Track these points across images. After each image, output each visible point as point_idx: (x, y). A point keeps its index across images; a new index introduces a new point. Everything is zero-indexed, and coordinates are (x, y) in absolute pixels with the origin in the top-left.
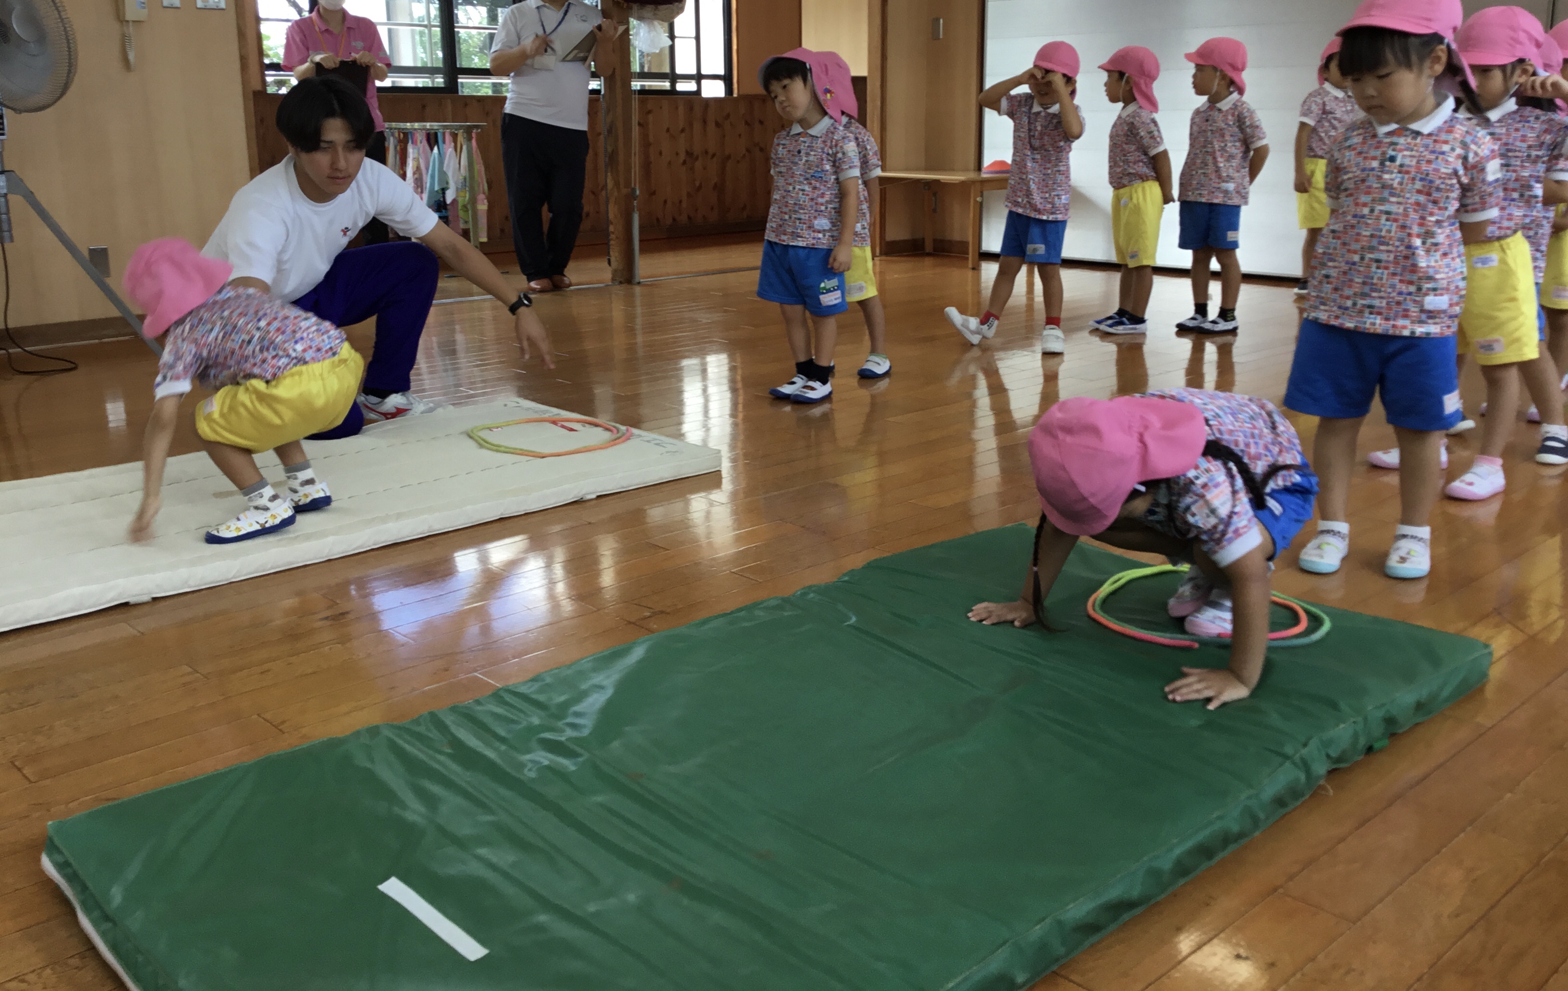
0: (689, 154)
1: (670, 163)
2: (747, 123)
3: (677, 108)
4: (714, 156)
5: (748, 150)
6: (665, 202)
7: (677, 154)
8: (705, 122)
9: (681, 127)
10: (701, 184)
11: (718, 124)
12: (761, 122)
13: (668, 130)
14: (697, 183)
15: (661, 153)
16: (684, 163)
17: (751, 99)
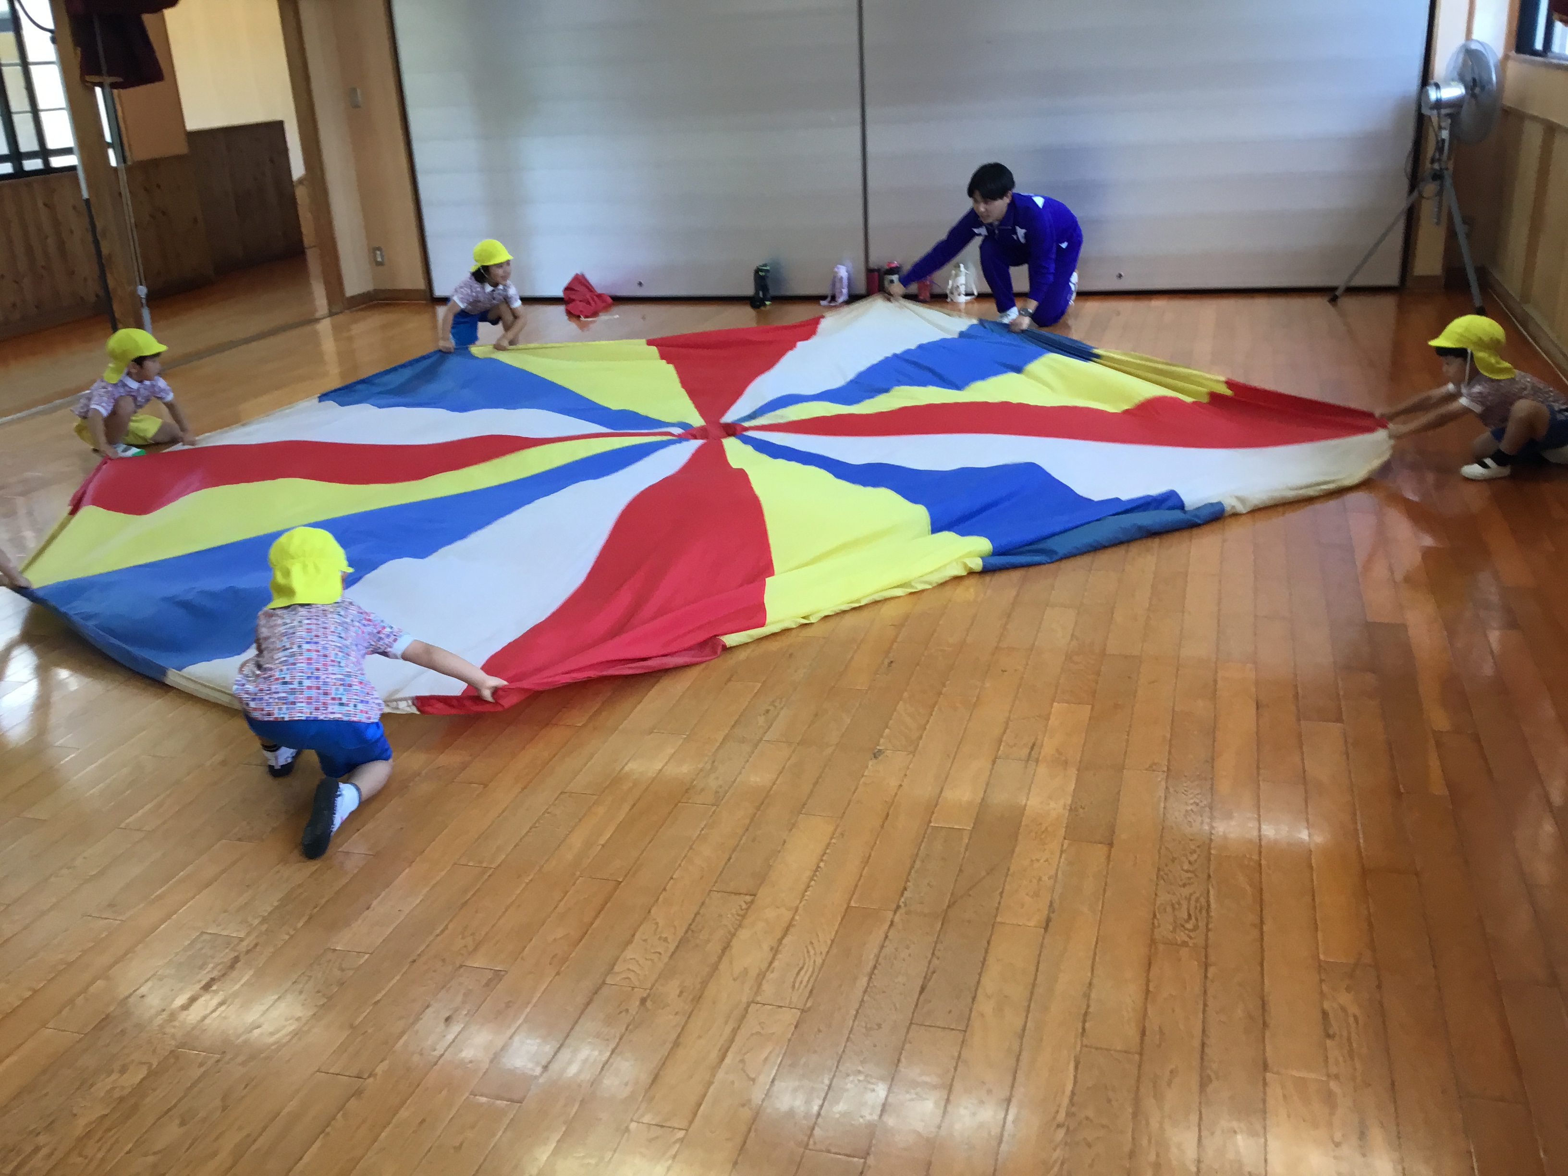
2: (146, 190)
12: (158, 186)
15: (72, 232)
17: (144, 164)
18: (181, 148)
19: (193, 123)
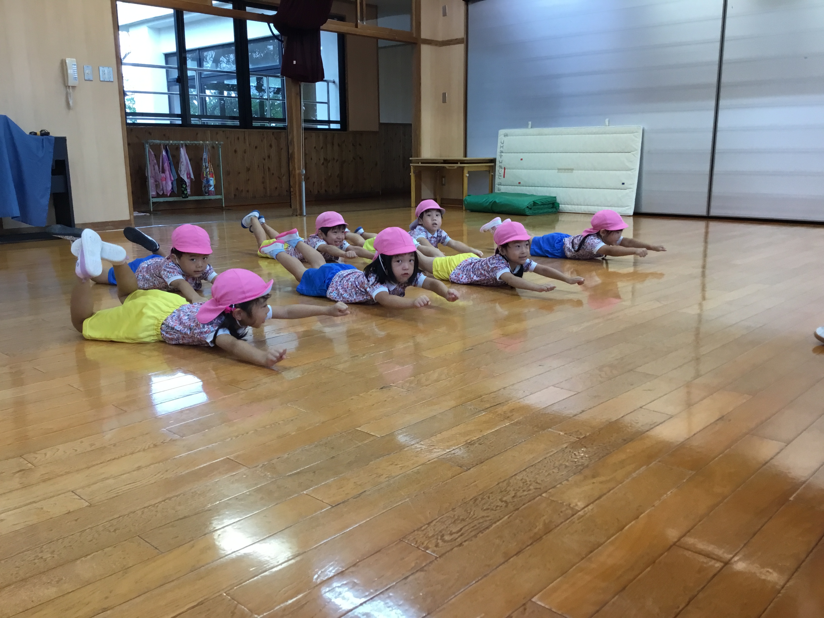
0: (325, 159)
1: (316, 163)
2: (353, 145)
3: (319, 137)
4: (337, 160)
5: (354, 158)
6: (314, 183)
7: (320, 159)
8: (333, 144)
9: (321, 147)
10: (331, 174)
11: (339, 145)
12: (360, 145)
13: (315, 148)
14: (330, 174)
16: (323, 164)
17: (355, 133)
18: (375, 129)
19: (384, 119)
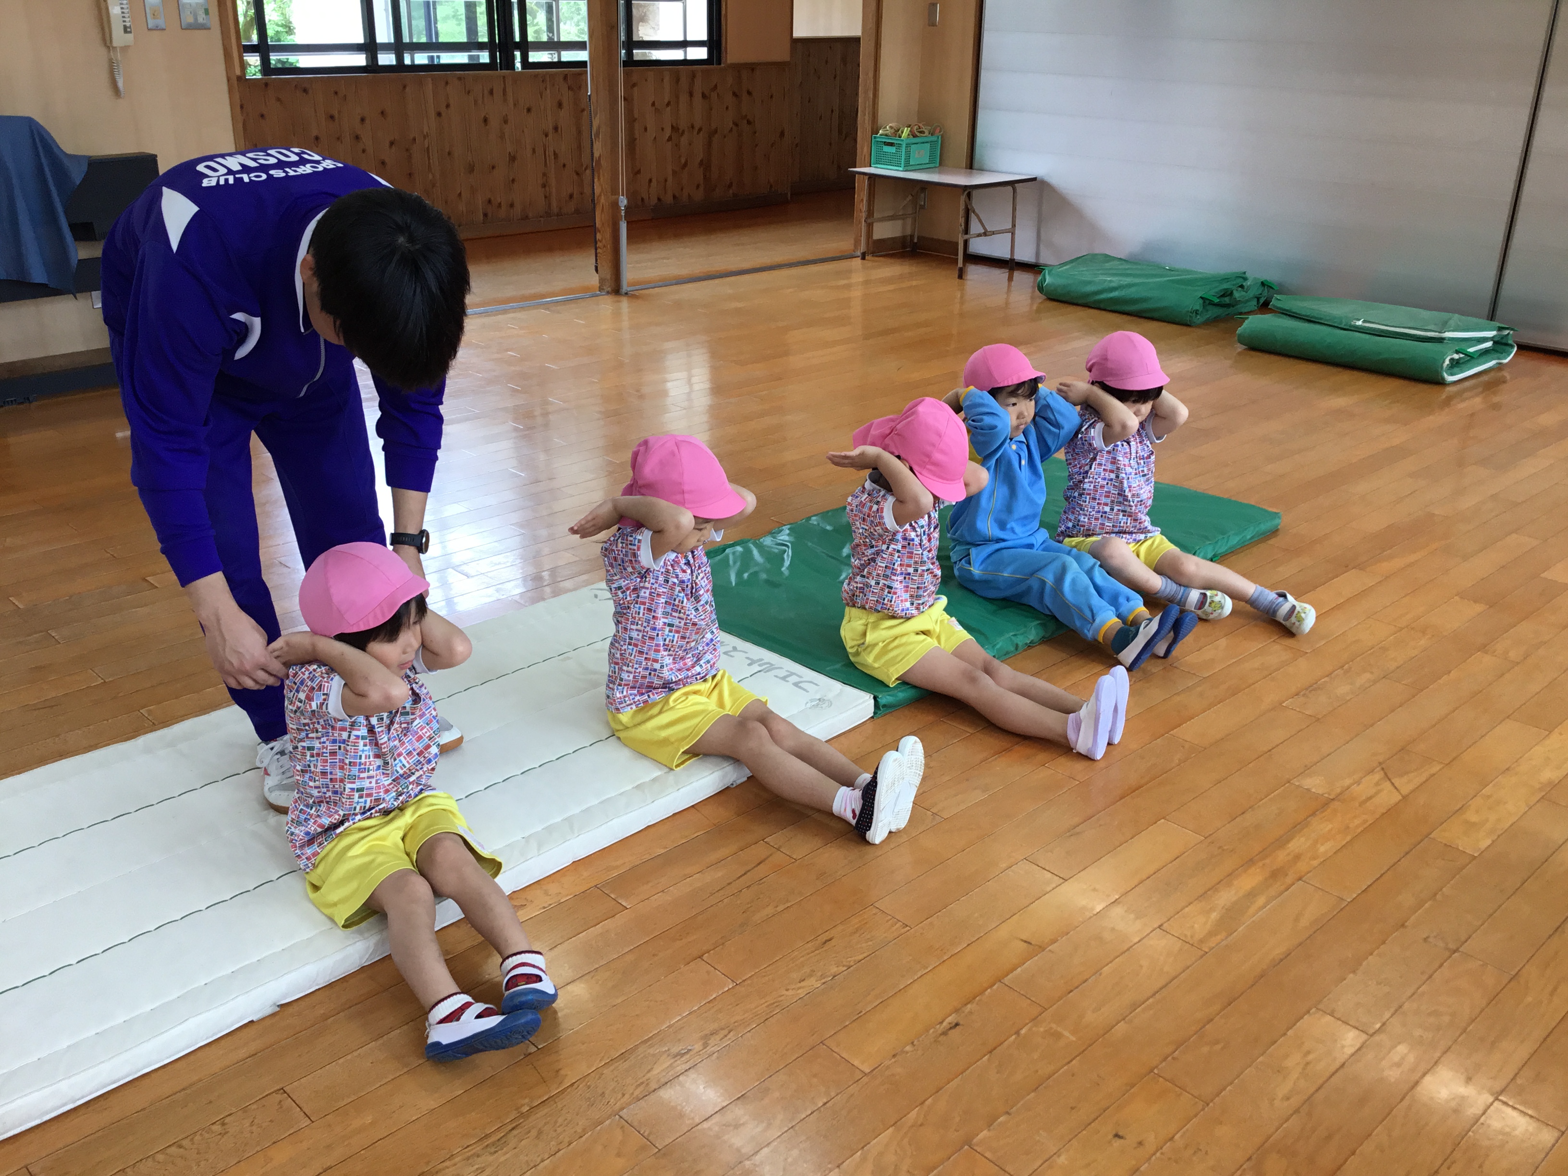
0: (674, 129)
1: (655, 138)
2: (734, 94)
3: (662, 80)
4: (700, 130)
5: (736, 125)
6: (650, 181)
7: (663, 129)
8: (691, 94)
9: (666, 101)
10: (687, 161)
11: (704, 96)
12: (749, 93)
13: (653, 104)
14: (683, 161)
15: (646, 129)
16: (670, 139)
17: (738, 68)
18: (782, 54)
19: (800, 31)
